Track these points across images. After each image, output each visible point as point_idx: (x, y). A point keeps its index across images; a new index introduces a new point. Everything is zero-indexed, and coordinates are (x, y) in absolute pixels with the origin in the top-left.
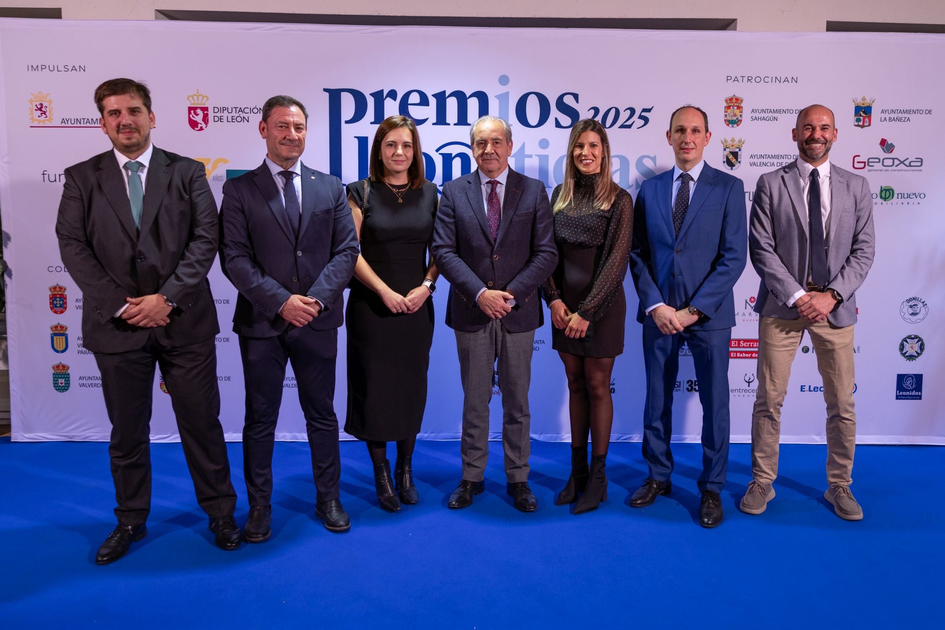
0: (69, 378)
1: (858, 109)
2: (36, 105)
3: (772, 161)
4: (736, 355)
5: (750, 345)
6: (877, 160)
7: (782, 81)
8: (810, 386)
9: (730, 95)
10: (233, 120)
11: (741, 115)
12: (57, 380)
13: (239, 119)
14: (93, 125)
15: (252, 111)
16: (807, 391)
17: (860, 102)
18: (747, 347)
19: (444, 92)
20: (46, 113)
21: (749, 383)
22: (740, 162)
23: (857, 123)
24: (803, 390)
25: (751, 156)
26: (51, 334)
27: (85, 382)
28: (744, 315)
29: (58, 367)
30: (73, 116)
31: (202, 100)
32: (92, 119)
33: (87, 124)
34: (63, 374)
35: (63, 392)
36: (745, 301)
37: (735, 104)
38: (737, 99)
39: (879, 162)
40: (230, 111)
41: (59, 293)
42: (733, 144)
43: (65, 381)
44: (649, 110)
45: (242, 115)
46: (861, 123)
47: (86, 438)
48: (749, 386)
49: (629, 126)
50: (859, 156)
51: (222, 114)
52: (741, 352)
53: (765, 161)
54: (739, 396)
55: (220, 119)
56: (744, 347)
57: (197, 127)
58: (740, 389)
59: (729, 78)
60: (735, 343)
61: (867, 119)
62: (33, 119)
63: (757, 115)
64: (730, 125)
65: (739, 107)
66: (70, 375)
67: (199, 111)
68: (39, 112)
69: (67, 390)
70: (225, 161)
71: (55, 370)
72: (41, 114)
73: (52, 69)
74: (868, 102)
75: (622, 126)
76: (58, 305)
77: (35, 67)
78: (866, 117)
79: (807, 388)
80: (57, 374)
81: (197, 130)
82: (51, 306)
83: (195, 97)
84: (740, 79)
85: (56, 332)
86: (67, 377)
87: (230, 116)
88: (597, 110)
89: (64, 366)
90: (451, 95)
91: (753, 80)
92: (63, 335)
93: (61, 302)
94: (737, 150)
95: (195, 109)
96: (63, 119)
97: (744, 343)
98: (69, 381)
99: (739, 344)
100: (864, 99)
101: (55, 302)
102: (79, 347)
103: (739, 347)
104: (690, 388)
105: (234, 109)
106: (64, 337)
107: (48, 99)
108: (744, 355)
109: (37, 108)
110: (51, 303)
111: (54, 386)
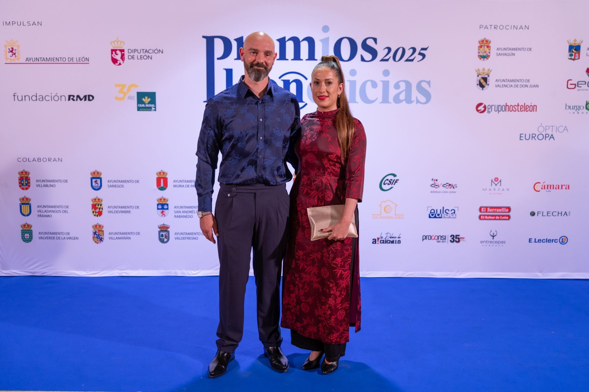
0: (32, 233)
1: (571, 48)
2: (9, 49)
3: (511, 83)
4: (485, 217)
5: (494, 210)
6: (584, 83)
7: (518, 28)
8: (535, 239)
9: (482, 38)
10: (141, 58)
11: (489, 52)
12: (24, 235)
13: (145, 57)
14: (47, 62)
15: (154, 51)
16: (533, 242)
17: (572, 42)
18: (492, 212)
19: (284, 38)
20: (16, 54)
21: (493, 236)
22: (488, 85)
23: (570, 57)
24: (531, 241)
25: (497, 81)
26: (20, 204)
27: (42, 236)
28: (490, 190)
29: (24, 225)
30: (34, 56)
31: (121, 44)
32: (46, 58)
33: (43, 61)
34: (28, 231)
35: (28, 242)
36: (491, 181)
37: (486, 45)
38: (487, 41)
39: (585, 84)
40: (139, 52)
41: (25, 176)
42: (484, 72)
43: (29, 235)
44: (425, 49)
45: (147, 54)
46: (573, 57)
47: (43, 274)
48: (493, 239)
49: (412, 60)
50: (571, 80)
51: (134, 54)
52: (488, 216)
53: (506, 83)
54: (486, 246)
55: (133, 57)
56: (490, 212)
57: (117, 63)
58: (487, 241)
59: (481, 26)
60: (484, 209)
61: (577, 55)
62: (7, 59)
63: (501, 52)
64: (482, 59)
65: (488, 47)
66: (33, 231)
67: (118, 52)
68: (11, 54)
69: (31, 241)
70: (136, 86)
71: (22, 228)
72: (12, 55)
73: (19, 24)
74: (577, 43)
75: (407, 60)
76: (24, 184)
77: (8, 23)
78: (576, 53)
79: (533, 240)
80: (24, 231)
81: (117, 65)
82: (20, 185)
83: (116, 43)
84: (489, 27)
85: (23, 202)
86: (30, 232)
87: (139, 55)
88: (389, 49)
89: (28, 225)
90: (289, 39)
91: (498, 28)
92: (28, 204)
93: (27, 182)
94: (486, 76)
95: (115, 50)
96: (27, 58)
97: (490, 209)
98: (32, 235)
99: (487, 210)
100: (575, 40)
101: (22, 182)
102: (38, 212)
103: (486, 212)
104: (452, 240)
105: (142, 51)
106: (28, 206)
107: (17, 45)
108: (490, 217)
109: (10, 50)
110: (20, 183)
111: (22, 239)
